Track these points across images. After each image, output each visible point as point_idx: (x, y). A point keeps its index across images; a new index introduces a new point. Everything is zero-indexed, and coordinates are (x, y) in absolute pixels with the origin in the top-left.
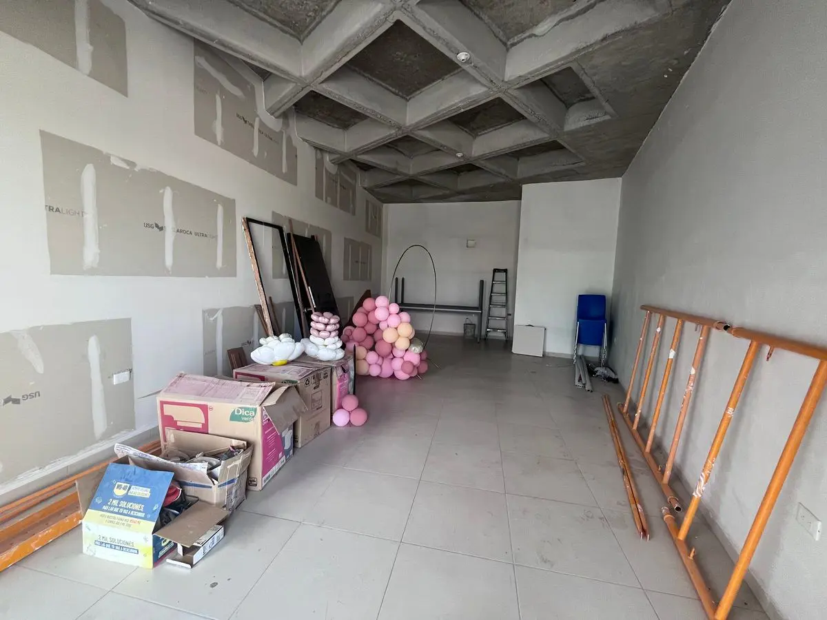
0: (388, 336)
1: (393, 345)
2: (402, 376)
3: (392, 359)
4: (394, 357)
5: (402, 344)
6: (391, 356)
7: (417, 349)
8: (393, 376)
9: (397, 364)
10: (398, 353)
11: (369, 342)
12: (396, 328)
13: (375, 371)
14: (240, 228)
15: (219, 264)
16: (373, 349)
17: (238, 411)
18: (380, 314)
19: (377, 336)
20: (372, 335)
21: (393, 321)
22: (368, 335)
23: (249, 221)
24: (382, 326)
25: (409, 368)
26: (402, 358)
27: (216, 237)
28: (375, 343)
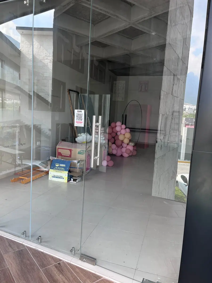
0: (121, 137)
1: (122, 142)
2: (126, 155)
3: (121, 148)
4: (123, 147)
5: (126, 141)
6: (121, 147)
7: (132, 144)
8: (122, 156)
9: (124, 150)
10: (124, 145)
11: (113, 140)
12: (124, 135)
13: (114, 152)
14: (67, 93)
15: (61, 107)
16: (114, 143)
17: (80, 151)
18: (118, 129)
19: (116, 138)
20: (114, 138)
21: (123, 131)
22: (112, 137)
23: (70, 90)
24: (118, 133)
25: (129, 152)
26: (126, 147)
27: (60, 97)
28: (115, 141)
